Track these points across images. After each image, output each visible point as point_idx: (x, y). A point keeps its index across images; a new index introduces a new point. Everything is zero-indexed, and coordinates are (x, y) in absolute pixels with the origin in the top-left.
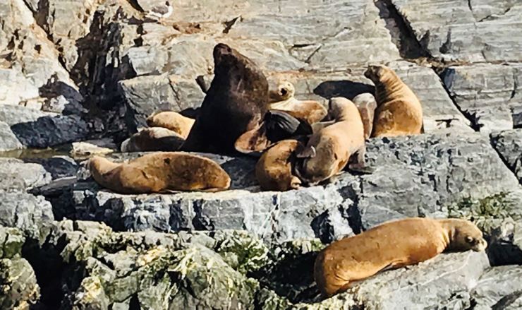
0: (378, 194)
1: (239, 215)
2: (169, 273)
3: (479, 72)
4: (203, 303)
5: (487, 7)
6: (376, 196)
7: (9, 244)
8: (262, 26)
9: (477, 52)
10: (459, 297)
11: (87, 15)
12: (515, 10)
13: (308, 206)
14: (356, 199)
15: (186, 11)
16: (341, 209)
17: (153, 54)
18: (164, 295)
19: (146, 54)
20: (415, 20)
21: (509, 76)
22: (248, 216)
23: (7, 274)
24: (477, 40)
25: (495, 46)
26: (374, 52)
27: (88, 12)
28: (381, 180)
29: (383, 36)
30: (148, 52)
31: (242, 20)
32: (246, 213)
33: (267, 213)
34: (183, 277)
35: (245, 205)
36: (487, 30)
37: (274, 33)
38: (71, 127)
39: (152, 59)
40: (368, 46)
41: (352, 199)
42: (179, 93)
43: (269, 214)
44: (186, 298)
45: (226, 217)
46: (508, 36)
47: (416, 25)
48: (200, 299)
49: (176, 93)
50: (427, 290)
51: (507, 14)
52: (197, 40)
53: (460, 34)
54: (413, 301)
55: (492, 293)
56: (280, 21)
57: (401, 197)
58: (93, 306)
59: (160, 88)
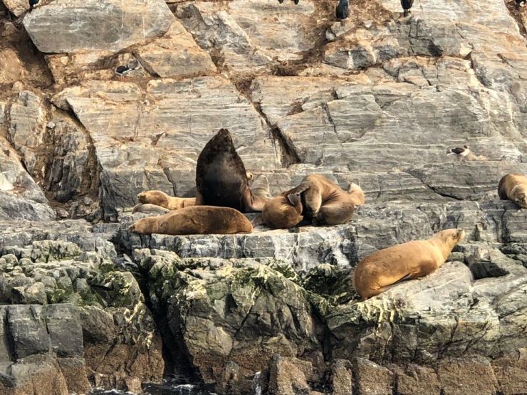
0: (368, 235)
1: (272, 248)
2: (253, 279)
3: (355, 178)
4: (280, 300)
5: (347, 132)
6: (366, 237)
7: (103, 265)
8: (182, 140)
9: (343, 165)
10: (466, 296)
11: (40, 129)
12: (368, 135)
13: (318, 243)
14: (352, 239)
15: (119, 128)
16: (341, 247)
17: (116, 154)
18: (250, 295)
19: (111, 154)
20: (295, 140)
21: (376, 181)
22: (277, 248)
23: (123, 281)
24: (344, 157)
25: (357, 161)
26: (264, 164)
27: (41, 126)
28: (370, 225)
29: (271, 152)
30: (113, 152)
31: (167, 135)
32: (276, 246)
33: (290, 248)
34: (265, 281)
35: (275, 241)
36: (352, 149)
37: (191, 146)
38: (45, 212)
39: (115, 157)
40: (260, 159)
41: (348, 239)
42: (151, 180)
43: (292, 248)
44: (268, 298)
45: (262, 249)
46: (366, 154)
47: (298, 144)
48: (279, 298)
49: (149, 180)
50: (442, 291)
51: (363, 137)
52: (140, 147)
53: (332, 151)
54: (434, 298)
55: (488, 294)
56: (193, 137)
57: (383, 239)
58: (202, 301)
59: (137, 175)
